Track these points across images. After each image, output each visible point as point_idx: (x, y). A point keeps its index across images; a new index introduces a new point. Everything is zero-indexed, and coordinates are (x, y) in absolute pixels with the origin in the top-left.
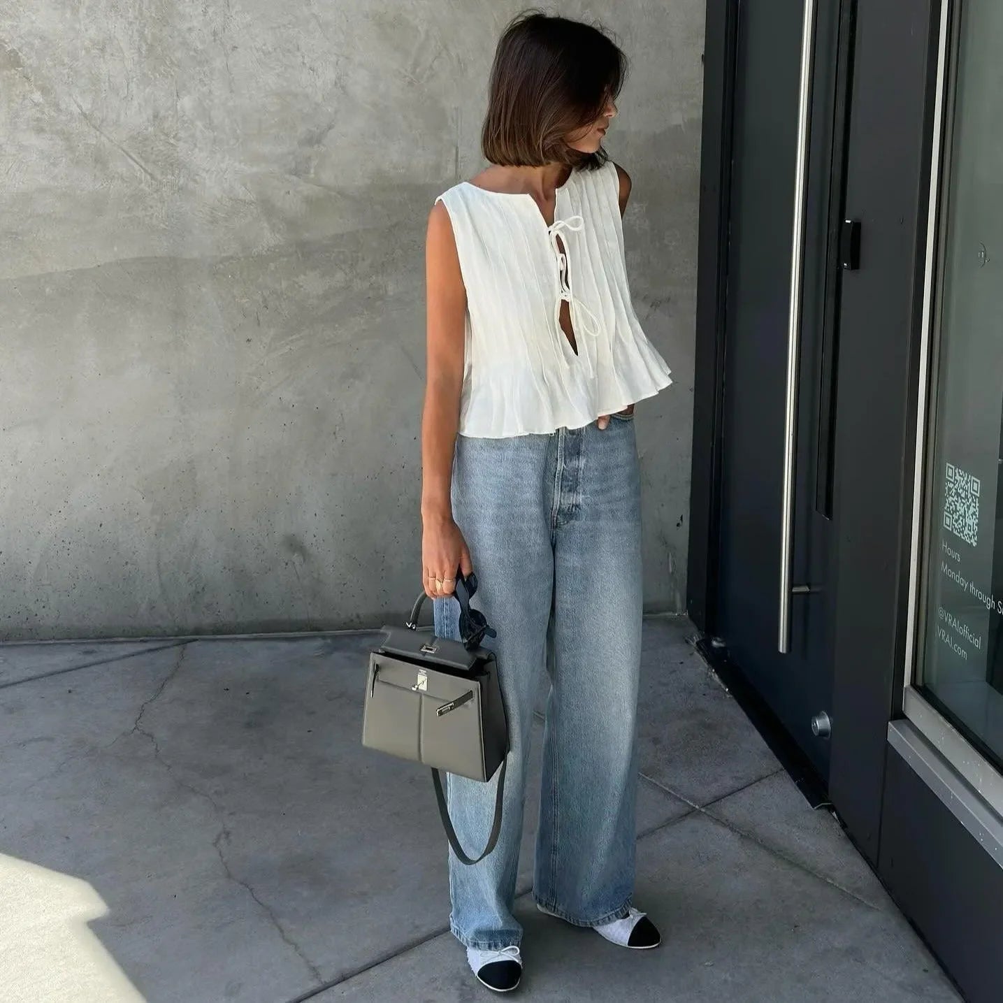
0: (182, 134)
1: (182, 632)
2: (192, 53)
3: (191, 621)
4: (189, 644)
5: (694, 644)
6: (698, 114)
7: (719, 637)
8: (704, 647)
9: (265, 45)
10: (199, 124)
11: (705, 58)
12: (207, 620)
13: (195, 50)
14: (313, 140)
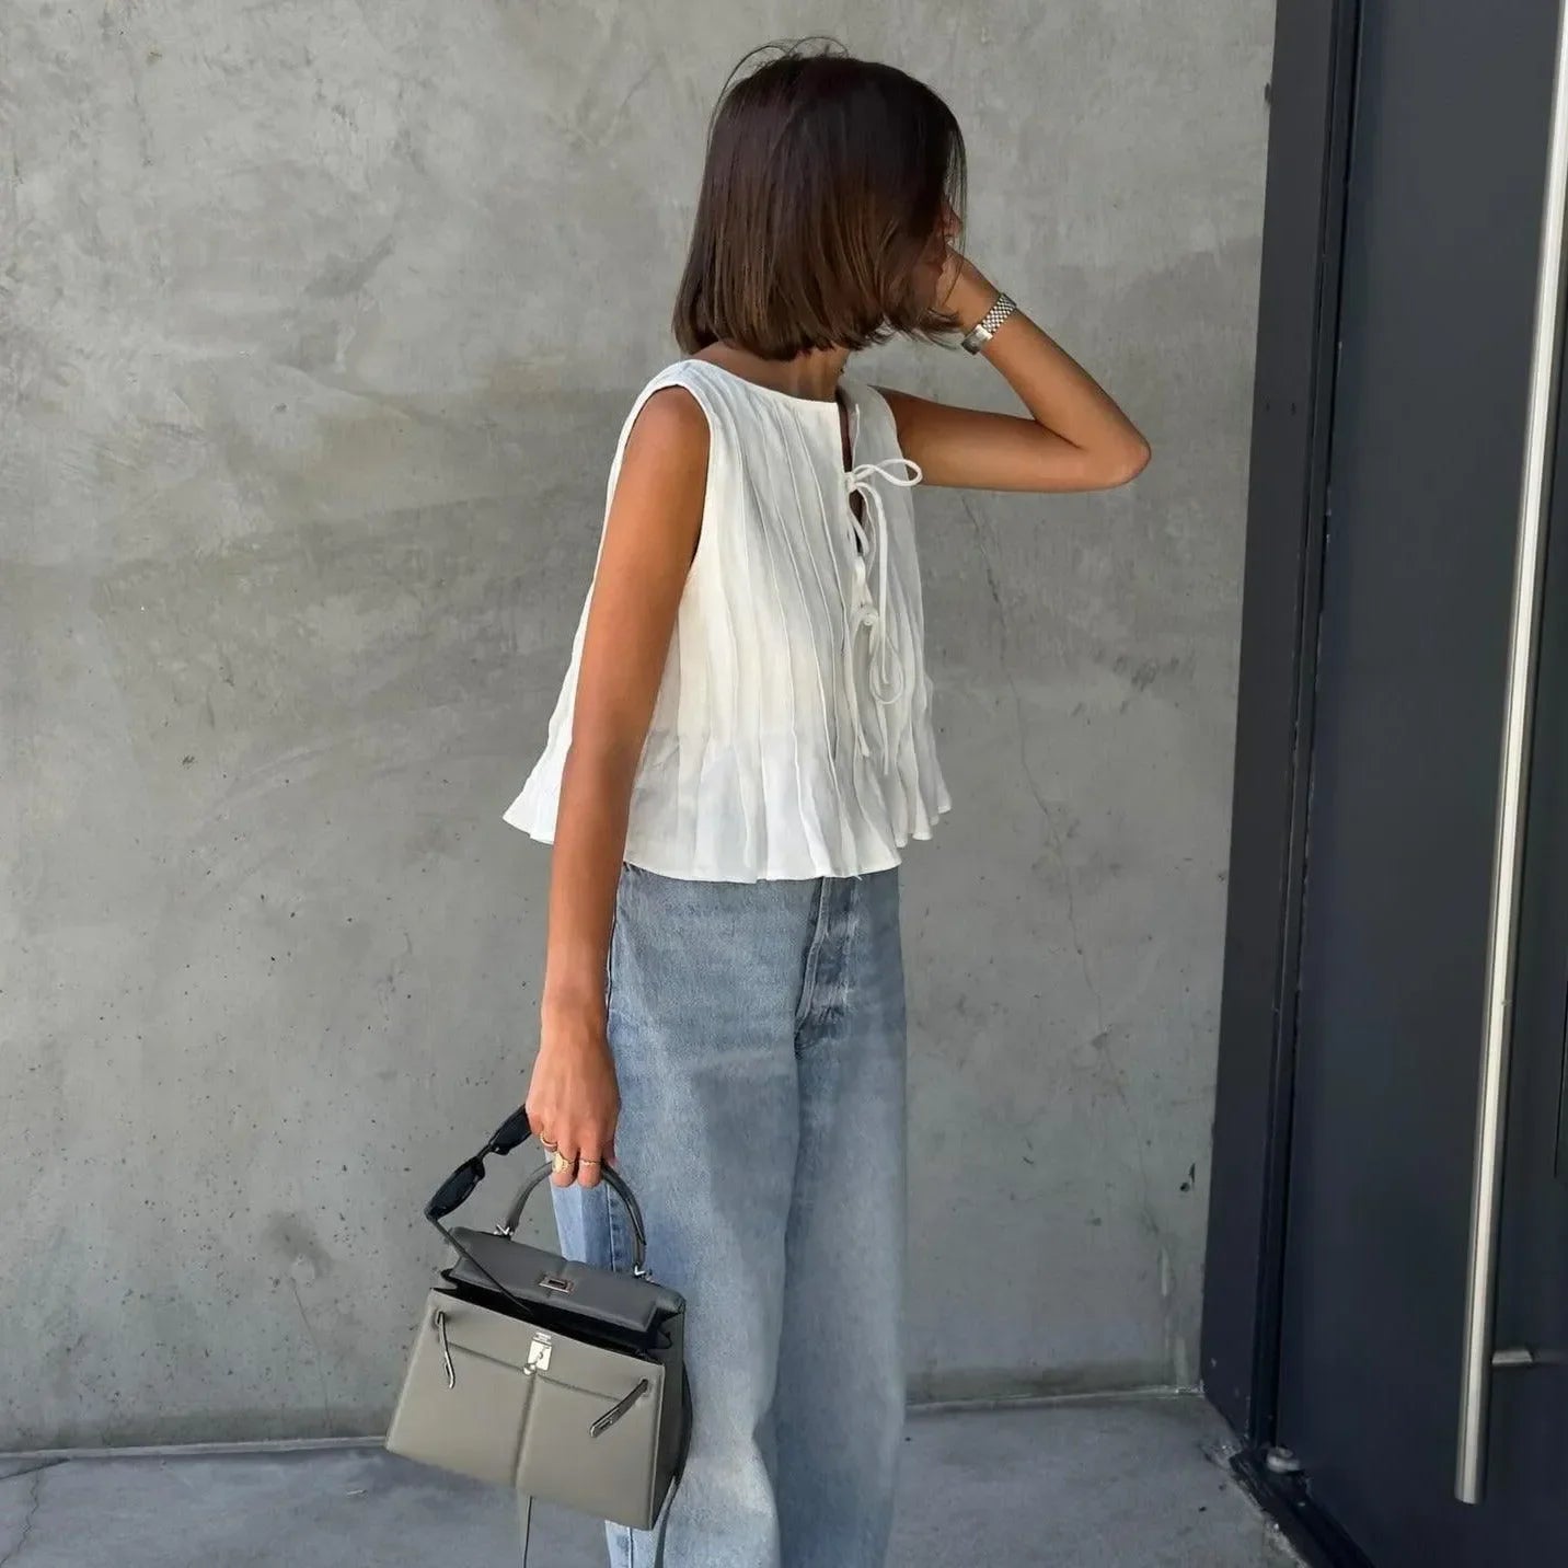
0: (27, 264)
1: (28, 1440)
2: (52, 68)
3: (52, 1415)
4: (48, 1471)
5: (1224, 1462)
6: (1253, 224)
7: (1283, 1446)
8: (1250, 1468)
9: (228, 49)
10: (69, 241)
11: (1273, 94)
12: (90, 1413)
13: (59, 61)
14: (343, 281)
